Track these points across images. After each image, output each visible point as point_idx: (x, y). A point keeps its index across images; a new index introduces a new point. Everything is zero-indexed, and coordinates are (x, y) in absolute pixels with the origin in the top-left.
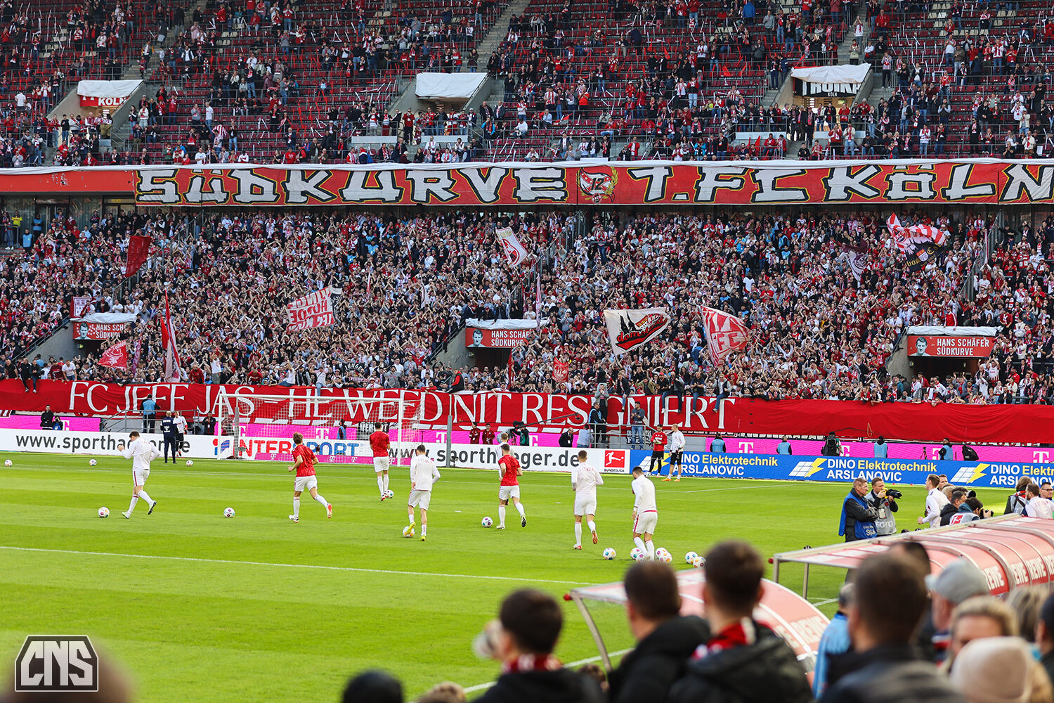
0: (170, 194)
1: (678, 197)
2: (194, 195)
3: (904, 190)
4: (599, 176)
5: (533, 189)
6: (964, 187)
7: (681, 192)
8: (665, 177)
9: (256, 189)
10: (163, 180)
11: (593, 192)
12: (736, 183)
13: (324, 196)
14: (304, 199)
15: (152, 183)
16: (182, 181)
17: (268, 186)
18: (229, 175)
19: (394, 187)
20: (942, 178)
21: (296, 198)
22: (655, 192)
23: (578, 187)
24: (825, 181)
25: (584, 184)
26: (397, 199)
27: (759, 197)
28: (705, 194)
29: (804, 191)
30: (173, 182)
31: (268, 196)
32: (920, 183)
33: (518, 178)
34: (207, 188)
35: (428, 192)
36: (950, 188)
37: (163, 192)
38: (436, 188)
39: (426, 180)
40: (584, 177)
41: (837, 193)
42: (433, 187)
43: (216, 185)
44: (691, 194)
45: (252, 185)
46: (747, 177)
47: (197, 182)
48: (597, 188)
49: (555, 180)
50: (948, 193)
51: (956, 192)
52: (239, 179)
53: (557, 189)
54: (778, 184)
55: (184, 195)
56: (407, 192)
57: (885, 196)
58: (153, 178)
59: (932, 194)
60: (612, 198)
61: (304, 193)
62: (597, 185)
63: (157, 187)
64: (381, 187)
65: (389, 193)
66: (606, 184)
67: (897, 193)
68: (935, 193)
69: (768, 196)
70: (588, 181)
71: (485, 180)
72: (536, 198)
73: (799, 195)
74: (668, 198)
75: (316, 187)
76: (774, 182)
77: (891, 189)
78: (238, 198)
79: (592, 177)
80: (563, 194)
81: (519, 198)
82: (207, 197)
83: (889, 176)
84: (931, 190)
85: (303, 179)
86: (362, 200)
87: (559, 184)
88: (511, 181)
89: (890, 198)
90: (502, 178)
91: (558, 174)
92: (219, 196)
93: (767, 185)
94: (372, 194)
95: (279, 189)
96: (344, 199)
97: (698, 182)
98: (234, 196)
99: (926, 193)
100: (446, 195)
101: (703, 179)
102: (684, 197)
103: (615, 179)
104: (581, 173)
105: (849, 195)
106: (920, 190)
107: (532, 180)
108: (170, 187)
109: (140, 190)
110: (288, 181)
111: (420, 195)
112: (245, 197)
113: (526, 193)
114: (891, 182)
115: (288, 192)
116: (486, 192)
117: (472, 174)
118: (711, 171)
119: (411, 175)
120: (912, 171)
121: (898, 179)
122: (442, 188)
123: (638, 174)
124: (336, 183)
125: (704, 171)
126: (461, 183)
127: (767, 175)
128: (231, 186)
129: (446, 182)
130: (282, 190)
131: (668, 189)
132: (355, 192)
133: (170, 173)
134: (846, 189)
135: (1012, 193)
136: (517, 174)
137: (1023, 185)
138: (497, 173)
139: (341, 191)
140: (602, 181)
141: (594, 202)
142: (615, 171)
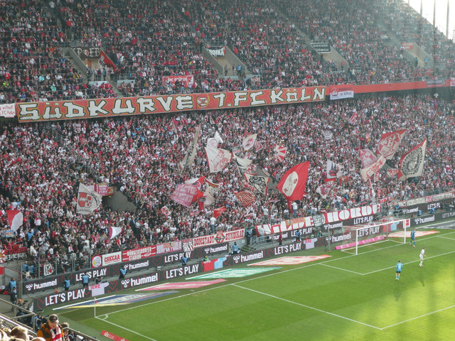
0: (36, 116)
2: (47, 116)
4: (203, 98)
5: (183, 105)
6: (305, 96)
7: (229, 103)
8: (224, 97)
9: (75, 111)
10: (32, 109)
11: (202, 105)
12: (245, 99)
13: (105, 112)
14: (97, 114)
15: (27, 111)
16: (41, 109)
17: (81, 109)
18: (63, 105)
19: (132, 107)
20: (299, 95)
21: (93, 114)
22: (221, 104)
23: (197, 103)
24: (270, 96)
25: (199, 102)
26: (134, 112)
27: (252, 103)
28: (236, 104)
29: (264, 100)
30: (37, 110)
31: (81, 114)
32: (294, 96)
33: (177, 101)
34: (52, 112)
35: (146, 108)
36: (301, 97)
37: (32, 115)
38: (149, 106)
39: (144, 103)
41: (274, 101)
42: (147, 106)
43: (57, 110)
44: (232, 104)
45: (73, 109)
46: (248, 96)
47: (48, 109)
49: (189, 101)
50: (301, 99)
51: (303, 98)
52: (68, 107)
53: (190, 104)
54: (258, 98)
55: (42, 116)
56: (137, 109)
57: (286, 101)
58: (27, 108)
60: (208, 107)
61: (97, 112)
62: (203, 102)
63: (29, 112)
64: (127, 107)
65: (130, 110)
66: (206, 101)
67: (289, 100)
68: (298, 99)
69: (255, 103)
71: (166, 102)
72: (183, 109)
73: (263, 102)
74: (226, 106)
75: (101, 108)
76: (256, 98)
77: (287, 98)
78: (67, 116)
79: (201, 99)
80: (192, 106)
81: (178, 108)
82: (52, 116)
83: (286, 94)
85: (96, 105)
86: (120, 113)
87: (191, 102)
88: (174, 103)
91: (190, 98)
92: (58, 115)
93: (254, 99)
94: (124, 110)
96: (113, 113)
99: (296, 99)
100: (152, 109)
101: (235, 98)
102: (230, 105)
103: (209, 99)
104: (197, 97)
107: (182, 101)
108: (35, 112)
109: (21, 115)
110: (89, 106)
111: (142, 110)
112: (70, 115)
113: (180, 107)
115: (90, 112)
116: (167, 107)
117: (161, 99)
118: (238, 95)
119: (138, 101)
120: (292, 92)
121: (288, 95)
122: (151, 106)
123: (216, 97)
124: (109, 107)
125: (236, 94)
126: (157, 104)
127: (253, 95)
128: (64, 110)
129: (152, 104)
130: (87, 111)
131: (226, 102)
132: (117, 110)
133: (35, 106)
134: (276, 99)
135: (315, 98)
136: (177, 99)
137: (317, 95)
138: (170, 99)
139: (112, 110)
140: (205, 100)
141: (202, 109)
142: (208, 96)
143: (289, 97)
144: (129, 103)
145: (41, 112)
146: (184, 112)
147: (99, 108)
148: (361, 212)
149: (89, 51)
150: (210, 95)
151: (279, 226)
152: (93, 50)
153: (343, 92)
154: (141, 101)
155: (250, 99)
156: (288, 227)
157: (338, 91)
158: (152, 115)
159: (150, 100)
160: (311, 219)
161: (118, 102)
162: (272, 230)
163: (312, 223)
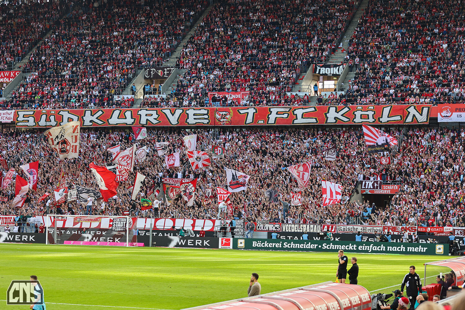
0: (31, 122)
1: (260, 122)
2: (42, 123)
3: (361, 118)
4: (224, 113)
5: (195, 119)
6: (388, 117)
7: (261, 119)
8: (254, 113)
9: (70, 120)
10: (29, 116)
11: (222, 120)
12: (285, 116)
13: (100, 122)
14: (91, 124)
15: (23, 117)
16: (37, 116)
17: (75, 118)
18: (58, 114)
19: (132, 118)
20: (378, 115)
21: (87, 123)
22: (250, 120)
23: (215, 118)
24: (326, 114)
25: (218, 116)
26: (133, 123)
27: (296, 122)
28: (272, 120)
29: (316, 119)
30: (33, 117)
32: (368, 115)
33: (188, 114)
34: (48, 119)
35: (147, 120)
36: (382, 117)
37: (28, 121)
39: (146, 115)
40: (218, 113)
41: (331, 120)
42: (149, 118)
43: (52, 118)
44: (266, 121)
45: (68, 118)
46: (291, 113)
47: (44, 117)
48: (224, 118)
49: (204, 114)
50: (381, 120)
51: (384, 119)
52: (63, 116)
53: (205, 119)
55: (38, 123)
56: (137, 120)
57: (353, 121)
58: (24, 115)
59: (374, 120)
60: (230, 122)
61: (91, 121)
62: (224, 117)
63: (26, 119)
64: (126, 118)
65: (129, 121)
66: (228, 116)
67: (358, 120)
68: (375, 120)
69: (300, 121)
70: (219, 115)
71: (173, 115)
72: (196, 123)
73: (314, 120)
74: (255, 123)
75: (97, 118)
76: (302, 115)
77: (355, 118)
79: (221, 113)
80: (208, 121)
81: (188, 123)
82: (48, 123)
83: (354, 112)
84: (373, 118)
85: (91, 115)
86: (117, 124)
87: (206, 117)
88: (184, 116)
89: (355, 122)
90: (181, 114)
91: (206, 112)
92: (53, 123)
93: (299, 116)
94: (122, 121)
96: (109, 124)
97: (269, 115)
98: (60, 123)
99: (371, 120)
100: (155, 122)
101: (271, 114)
102: (262, 122)
103: (232, 114)
104: (216, 111)
105: (336, 121)
106: (368, 119)
107: (194, 115)
108: (31, 119)
109: (18, 121)
110: (84, 116)
111: (143, 122)
112: (65, 123)
113: (191, 120)
114: (355, 115)
115: (84, 121)
116: (174, 120)
117: (167, 112)
118: (274, 110)
119: (140, 113)
120: (365, 109)
121: (358, 114)
122: (153, 119)
123: (242, 112)
124: (106, 117)
125: (272, 110)
126: (162, 116)
127: (299, 112)
128: (59, 118)
129: (155, 116)
130: (81, 120)
131: (256, 117)
132: (114, 120)
133: (32, 113)
134: (335, 118)
135: (409, 119)
136: (187, 112)
137: (414, 116)
138: (178, 112)
139: (108, 120)
140: (226, 115)
141: (222, 124)
142: (231, 111)
144: (128, 114)
145: (36, 120)
146: (197, 128)
147: (94, 118)
150: (234, 110)
153: (462, 114)
154: (143, 113)
155: (293, 117)
156: (75, 224)
157: (452, 112)
159: (154, 113)
160: (111, 221)
161: (117, 113)
162: (54, 223)
163: (110, 225)
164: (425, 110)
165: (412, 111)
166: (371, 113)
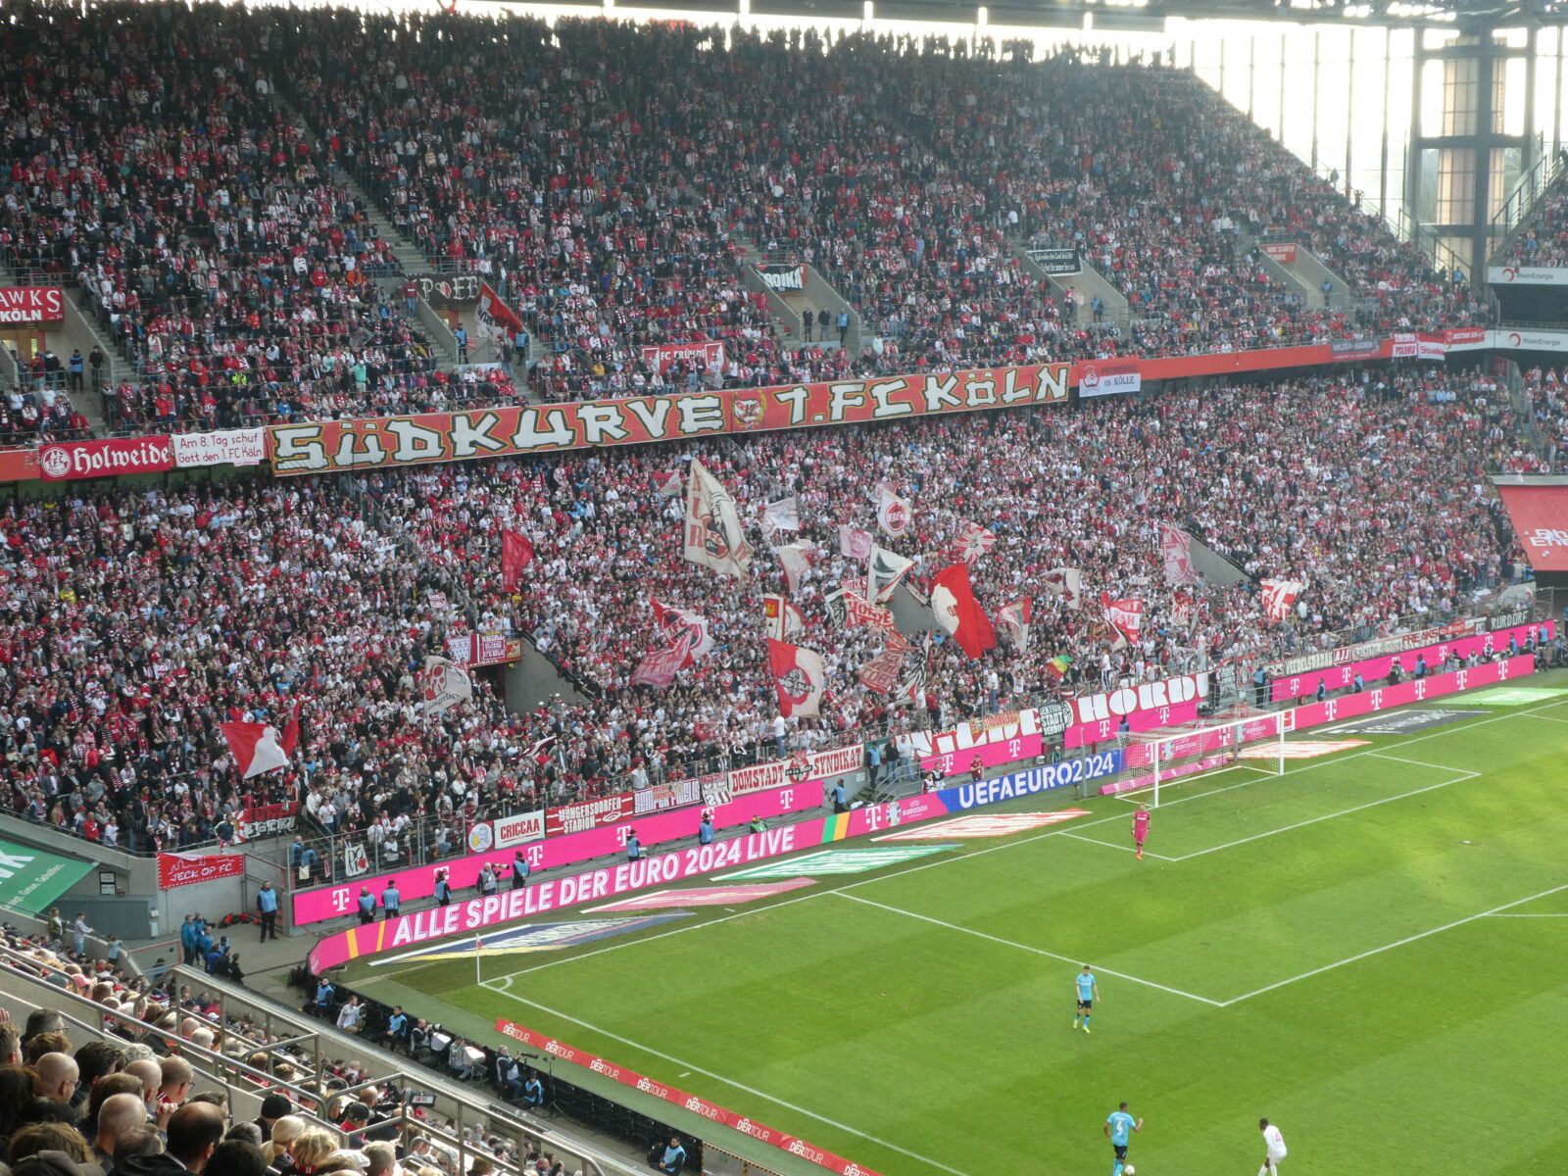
0: (316, 459)
1: (817, 418)
2: (345, 457)
3: (977, 397)
4: (750, 403)
5: (695, 420)
6: (1014, 392)
7: (818, 411)
8: (804, 399)
9: (419, 444)
10: (306, 441)
11: (747, 419)
12: (859, 401)
13: (494, 445)
14: (473, 450)
15: (293, 445)
16: (330, 441)
17: (432, 438)
18: (386, 429)
19: (567, 429)
20: (1000, 389)
21: (464, 449)
22: (798, 415)
23: (732, 415)
24: (923, 393)
25: (738, 411)
26: (571, 441)
27: (878, 412)
28: (837, 414)
29: (910, 404)
30: (320, 443)
31: (433, 450)
32: (987, 390)
33: (681, 410)
34: (359, 447)
35: (602, 431)
36: (1006, 393)
37: (308, 456)
38: (609, 426)
39: (597, 419)
40: (737, 404)
42: (605, 425)
43: (371, 441)
44: (827, 415)
45: (414, 439)
46: (867, 394)
47: (348, 440)
48: (750, 415)
49: (713, 409)
50: (1005, 398)
51: (1009, 397)
52: (398, 433)
53: (717, 418)
54: (893, 398)
55: (334, 458)
56: (580, 433)
57: (966, 404)
58: (293, 440)
59: (995, 399)
60: (763, 424)
61: (473, 444)
62: (749, 411)
63: (300, 450)
64: (553, 431)
65: (561, 436)
66: (758, 410)
67: (973, 401)
68: (997, 399)
69: (885, 411)
70: (742, 407)
71: (652, 414)
72: (698, 430)
73: (906, 408)
74: (809, 420)
75: (485, 435)
76: (887, 397)
77: (969, 398)
78: (398, 456)
79: (745, 403)
80: (720, 423)
81: (684, 431)
82: (361, 458)
83: (965, 386)
84: (995, 396)
85: (470, 427)
86: (535, 447)
87: (717, 413)
88: (675, 416)
89: (969, 406)
90: (667, 410)
91: (715, 403)
92: (375, 455)
93: (882, 401)
94: (545, 438)
95: (446, 442)
96: (517, 447)
97: (831, 402)
98: (393, 454)
99: (991, 399)
100: (618, 434)
101: (834, 399)
102: (822, 418)
103: (765, 404)
104: (735, 399)
105: (942, 405)
106: (988, 397)
107: (695, 410)
108: (315, 450)
109: (278, 456)
110: (454, 431)
111: (594, 436)
112: (406, 454)
113: (690, 425)
114: (968, 391)
115: (455, 444)
116: (655, 427)
117: (639, 407)
118: (839, 390)
119: (582, 413)
120: (980, 379)
121: (972, 387)
122: (614, 427)
123: (783, 397)
124: (506, 429)
125: (834, 389)
126: (630, 419)
127: (881, 391)
128: (390, 442)
129: (616, 420)
130: (447, 442)
131: (809, 411)
132: (527, 438)
133: (314, 432)
134: (940, 399)
135: (1042, 394)
136: (680, 405)
137: (1048, 386)
138: (662, 406)
139: (512, 438)
140: (753, 406)
141: (747, 429)
142: (763, 397)
143: (972, 394)
144: (556, 418)
145: (331, 449)
146: (701, 440)
147: (478, 435)
148: (1166, 693)
149: (452, 285)
150: (768, 394)
151: (954, 734)
152: (461, 283)
153: (1112, 378)
154: (588, 413)
155: (871, 403)
156: (975, 737)
157: (1098, 376)
158: (620, 448)
159: (611, 411)
160: (1037, 715)
161: (529, 418)
162: (935, 746)
163: (1039, 726)
164: (1063, 373)
165: (1045, 376)
166: (989, 386)
